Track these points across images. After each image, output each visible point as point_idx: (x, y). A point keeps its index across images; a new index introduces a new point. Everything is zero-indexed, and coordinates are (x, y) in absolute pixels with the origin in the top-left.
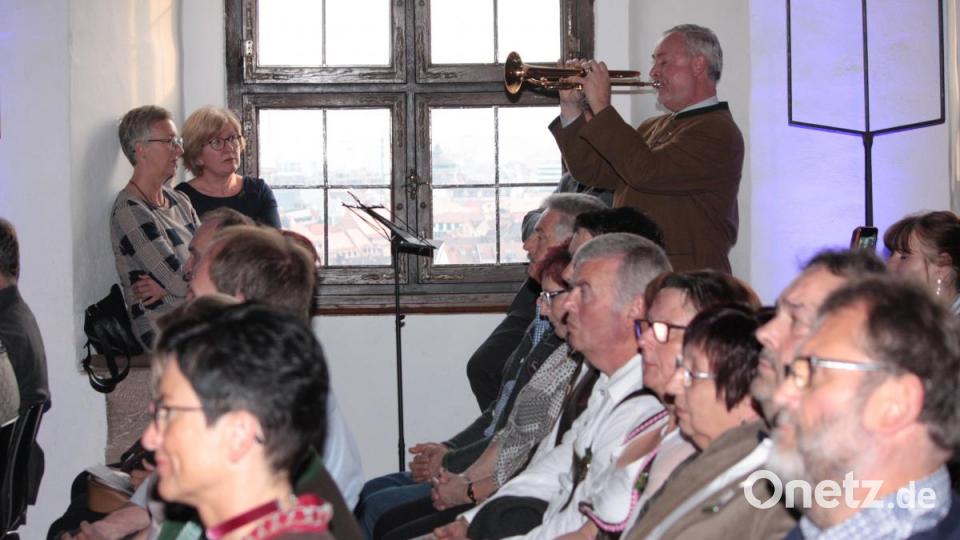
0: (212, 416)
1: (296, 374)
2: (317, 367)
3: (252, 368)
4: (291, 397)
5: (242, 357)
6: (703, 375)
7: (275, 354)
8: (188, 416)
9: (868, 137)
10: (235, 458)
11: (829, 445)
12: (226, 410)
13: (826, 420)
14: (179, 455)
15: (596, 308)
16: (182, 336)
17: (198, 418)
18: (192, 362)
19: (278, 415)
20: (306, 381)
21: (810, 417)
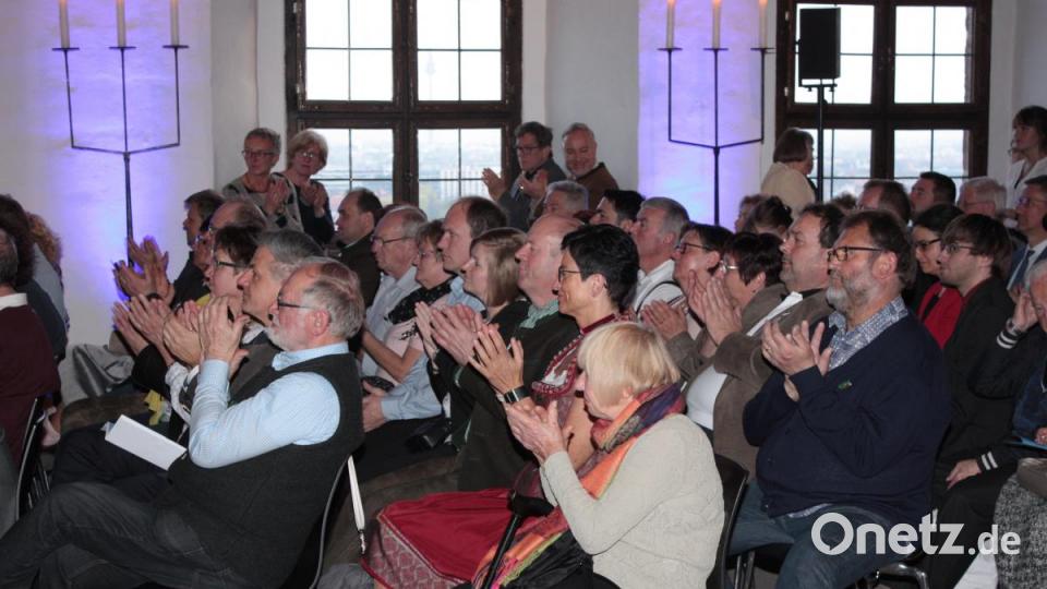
0: (584, 277)
1: (623, 259)
2: (633, 256)
3: (604, 255)
4: (621, 269)
5: (600, 250)
6: (732, 267)
7: (615, 249)
8: (575, 275)
9: (717, 150)
10: (594, 295)
11: (858, 284)
12: (591, 273)
13: (855, 274)
14: (569, 293)
15: (647, 235)
16: (572, 239)
17: (578, 276)
18: (577, 252)
19: (615, 276)
20: (628, 262)
21: (847, 273)
